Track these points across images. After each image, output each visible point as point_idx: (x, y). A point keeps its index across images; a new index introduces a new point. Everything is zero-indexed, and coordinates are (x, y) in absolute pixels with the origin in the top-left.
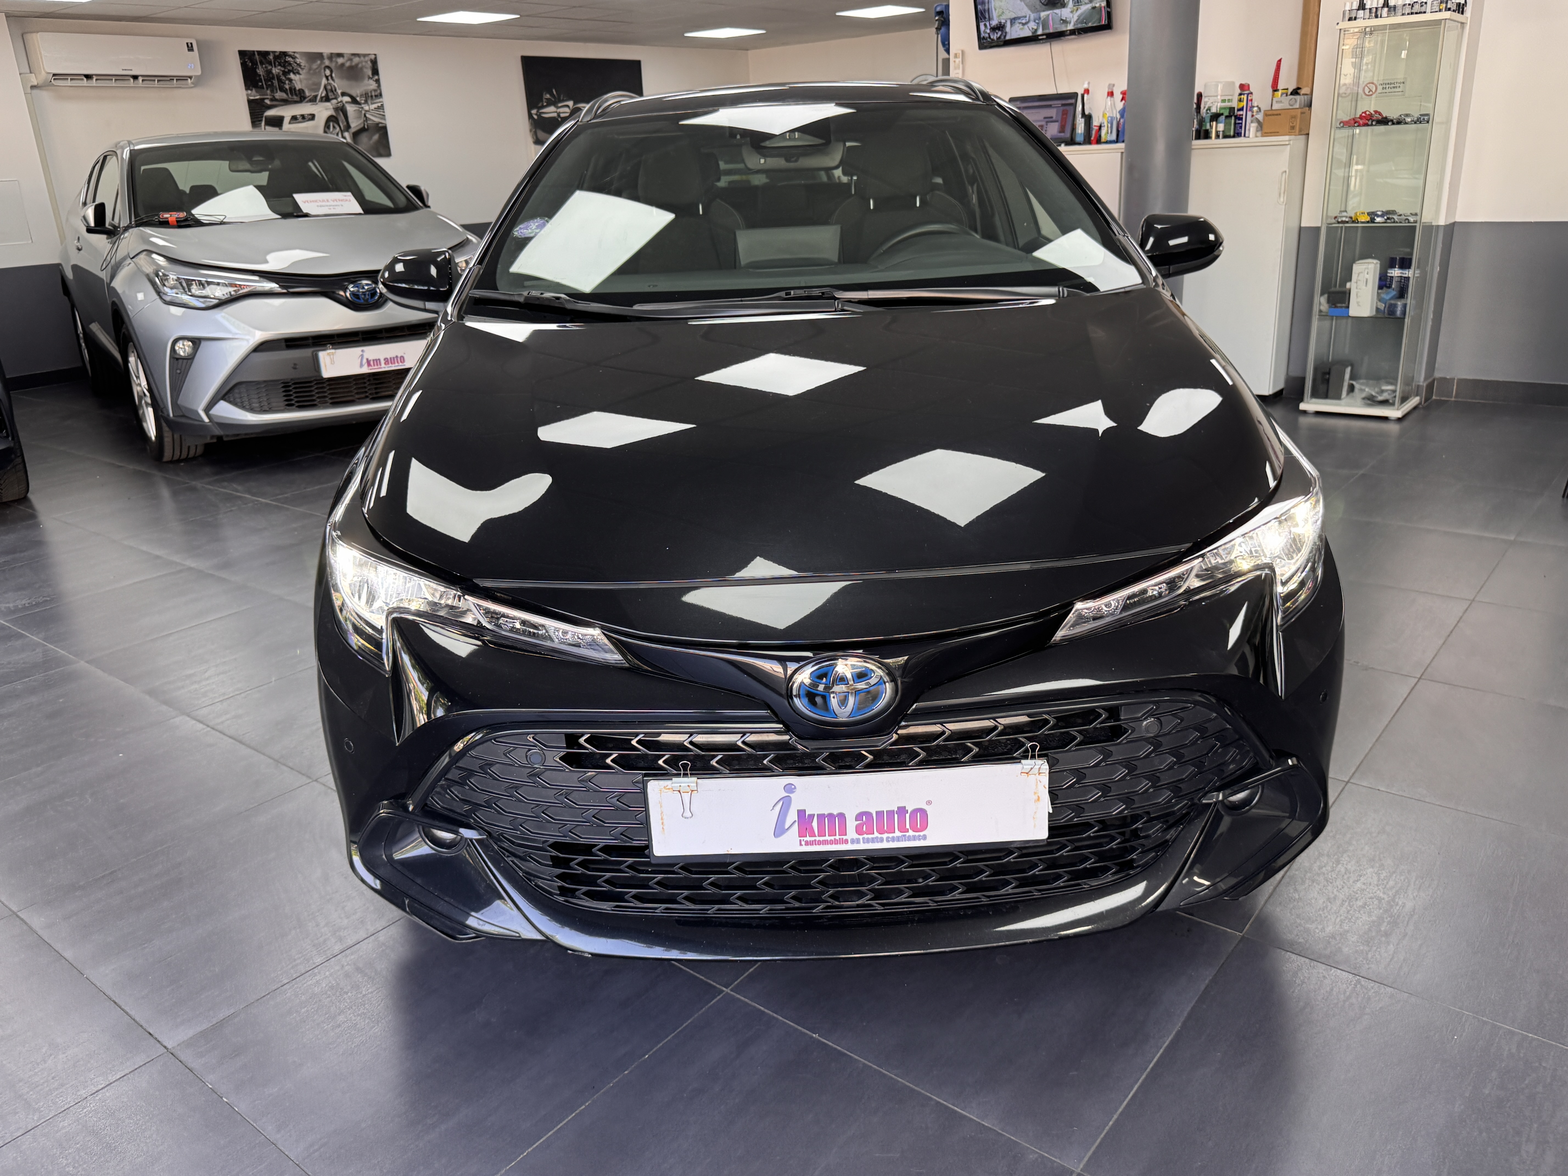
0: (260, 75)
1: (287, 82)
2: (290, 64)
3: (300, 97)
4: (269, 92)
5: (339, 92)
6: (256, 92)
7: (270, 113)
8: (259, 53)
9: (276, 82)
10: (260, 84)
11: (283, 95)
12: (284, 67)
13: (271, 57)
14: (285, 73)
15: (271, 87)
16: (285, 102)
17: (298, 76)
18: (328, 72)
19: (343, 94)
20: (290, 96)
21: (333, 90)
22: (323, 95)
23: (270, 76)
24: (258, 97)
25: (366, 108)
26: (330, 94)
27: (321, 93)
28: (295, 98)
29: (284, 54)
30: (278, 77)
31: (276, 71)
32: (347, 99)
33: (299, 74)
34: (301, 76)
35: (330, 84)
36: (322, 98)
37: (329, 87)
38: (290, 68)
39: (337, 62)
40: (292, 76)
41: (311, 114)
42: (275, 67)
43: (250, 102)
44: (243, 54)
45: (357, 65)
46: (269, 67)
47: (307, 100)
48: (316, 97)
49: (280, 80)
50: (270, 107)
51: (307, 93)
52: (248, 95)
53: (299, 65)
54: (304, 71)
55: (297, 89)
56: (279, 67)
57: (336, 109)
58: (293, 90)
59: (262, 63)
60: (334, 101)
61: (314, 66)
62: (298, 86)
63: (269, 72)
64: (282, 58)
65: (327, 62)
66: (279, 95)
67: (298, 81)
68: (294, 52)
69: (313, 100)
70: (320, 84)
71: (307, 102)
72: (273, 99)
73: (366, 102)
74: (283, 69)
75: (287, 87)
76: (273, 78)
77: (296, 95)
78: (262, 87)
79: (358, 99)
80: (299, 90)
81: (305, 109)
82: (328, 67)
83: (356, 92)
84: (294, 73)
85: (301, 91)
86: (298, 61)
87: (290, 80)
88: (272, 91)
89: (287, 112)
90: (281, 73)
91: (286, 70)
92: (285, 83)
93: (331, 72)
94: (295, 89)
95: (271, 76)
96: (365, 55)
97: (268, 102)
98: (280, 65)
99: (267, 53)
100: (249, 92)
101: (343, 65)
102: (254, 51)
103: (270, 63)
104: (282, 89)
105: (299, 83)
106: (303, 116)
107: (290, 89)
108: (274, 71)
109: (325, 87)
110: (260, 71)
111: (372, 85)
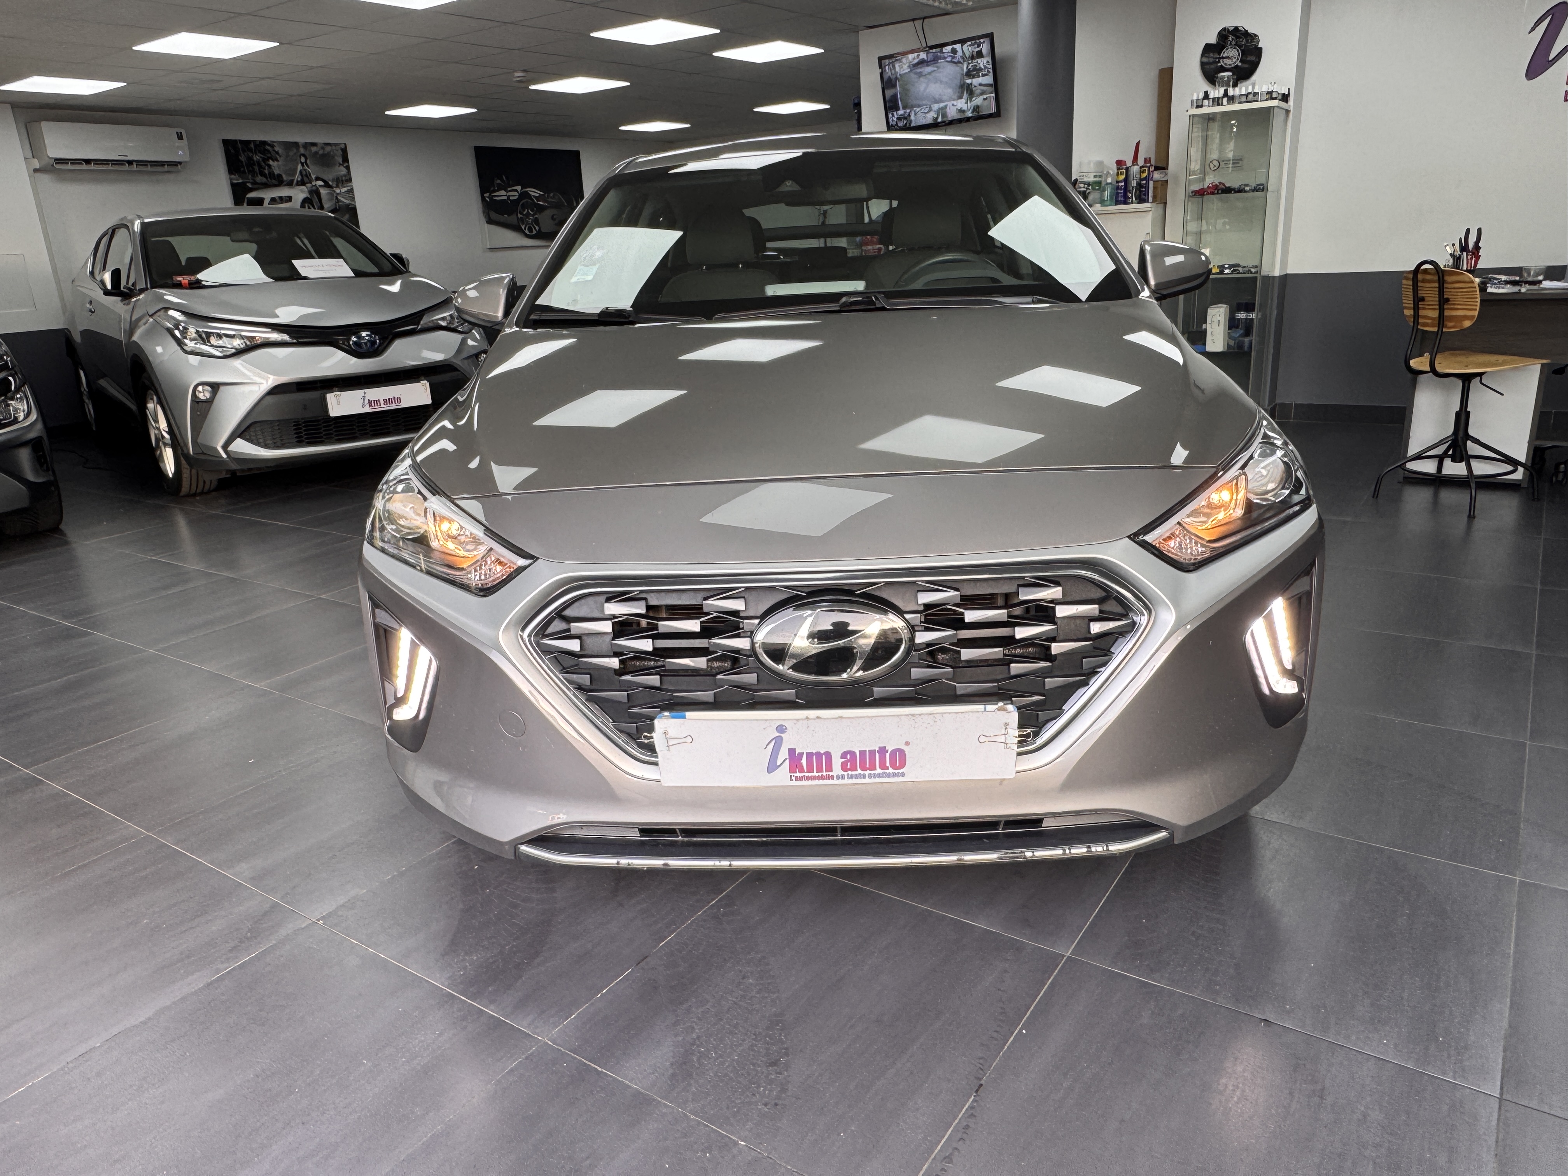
0: (242, 162)
1: (267, 168)
2: (269, 152)
3: (279, 182)
4: (250, 176)
5: (313, 177)
6: (240, 176)
7: (252, 195)
8: (242, 142)
9: (256, 168)
10: (242, 169)
11: (264, 180)
12: (265, 155)
13: (252, 146)
14: (265, 160)
15: (253, 172)
16: (266, 186)
17: (276, 162)
18: (303, 160)
19: (317, 179)
20: (269, 179)
21: (308, 175)
22: (299, 179)
23: (250, 162)
24: (240, 181)
25: (338, 191)
26: (306, 179)
27: (297, 177)
28: (274, 182)
29: (264, 143)
30: (258, 162)
31: (256, 158)
32: (321, 183)
33: (278, 161)
34: (280, 163)
35: (305, 170)
36: (298, 181)
37: (304, 173)
38: (269, 155)
39: (311, 150)
40: (271, 162)
41: (288, 197)
42: (256, 154)
43: (234, 186)
44: (226, 143)
45: (329, 153)
46: (251, 154)
47: (284, 183)
48: (293, 180)
49: (260, 166)
50: (251, 190)
52: (231, 179)
53: (277, 153)
54: (282, 158)
56: (260, 155)
57: (311, 192)
58: (272, 175)
59: (244, 151)
60: (309, 185)
61: (291, 153)
62: (276, 172)
63: (250, 159)
64: (261, 146)
65: (302, 151)
66: (259, 179)
68: (274, 142)
69: (290, 184)
70: (296, 169)
71: (285, 185)
72: (254, 183)
73: (337, 186)
74: (262, 156)
75: (267, 172)
76: (254, 164)
77: (275, 179)
78: (244, 172)
79: (330, 183)
80: (278, 175)
81: (284, 192)
82: (304, 155)
83: (329, 176)
84: (273, 161)
85: (280, 176)
86: (277, 149)
87: (270, 166)
88: (253, 176)
89: (267, 195)
90: (261, 160)
91: (266, 157)
92: (264, 169)
93: (306, 159)
94: (274, 173)
95: (252, 162)
96: (336, 145)
97: (249, 185)
98: (260, 153)
99: (249, 142)
100: (233, 176)
101: (316, 153)
102: (235, 141)
103: (250, 150)
104: (262, 174)
105: (277, 168)
106: (281, 198)
107: (270, 173)
108: (255, 158)
109: (301, 172)
110: (243, 158)
111: (343, 171)
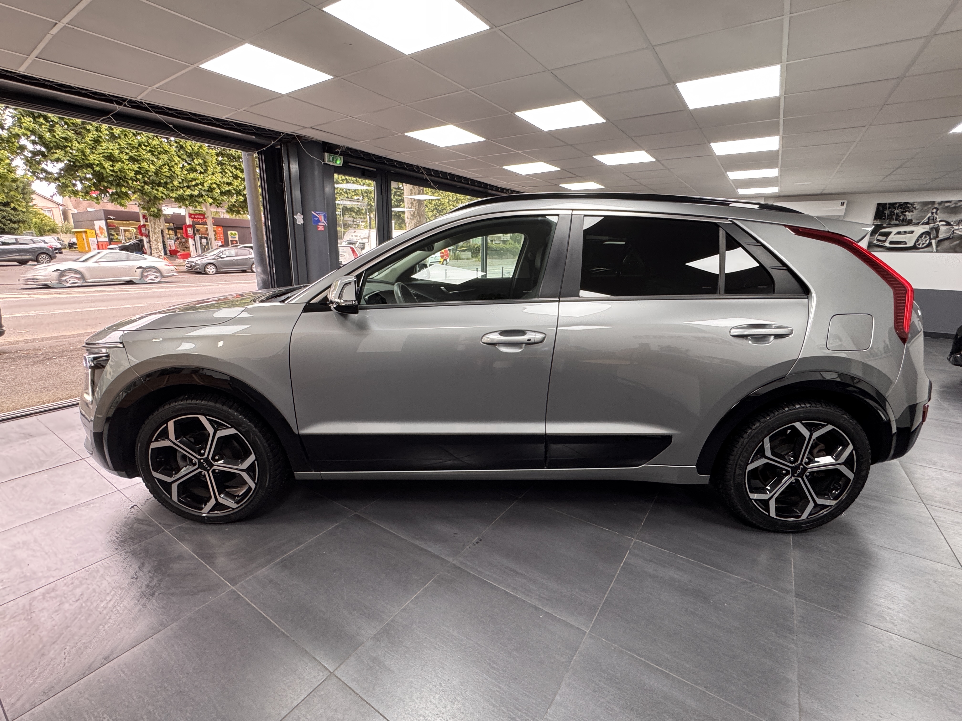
0: (886, 214)
1: (902, 216)
3: (909, 222)
4: (888, 221)
6: (880, 221)
7: (884, 230)
8: (891, 204)
9: (894, 217)
11: (897, 222)
12: (904, 209)
13: (897, 205)
14: (902, 212)
15: (891, 219)
16: (896, 226)
17: (911, 213)
19: (941, 221)
20: (901, 222)
21: (934, 219)
22: (925, 221)
23: (892, 214)
24: (880, 223)
26: (931, 221)
28: (904, 223)
29: (907, 203)
31: (897, 211)
33: (913, 212)
35: (933, 216)
36: (924, 223)
37: (931, 218)
38: (908, 209)
41: (911, 231)
42: (897, 209)
43: (875, 225)
44: (879, 204)
46: (894, 210)
48: (919, 223)
49: (898, 215)
50: (885, 228)
51: (914, 221)
52: (874, 222)
53: (914, 208)
54: (917, 211)
55: (908, 219)
56: (900, 210)
57: (932, 228)
58: (904, 220)
59: (890, 208)
63: (893, 212)
64: (904, 205)
65: (936, 206)
66: (894, 222)
67: (909, 215)
68: (915, 202)
69: (917, 224)
70: (925, 216)
71: (912, 225)
72: (889, 224)
74: (902, 210)
76: (894, 214)
77: (906, 222)
78: (883, 219)
80: (909, 220)
81: (909, 228)
82: (936, 208)
84: (909, 212)
85: (911, 220)
86: (913, 206)
87: (905, 215)
88: (890, 221)
89: (895, 230)
90: (900, 212)
91: (904, 211)
92: (900, 217)
93: (937, 210)
94: (906, 219)
97: (885, 225)
98: (901, 208)
99: (895, 203)
100: (876, 221)
101: (948, 206)
102: (886, 203)
103: (895, 208)
104: (897, 220)
106: (905, 232)
108: (895, 212)
109: (929, 218)
110: (887, 212)
